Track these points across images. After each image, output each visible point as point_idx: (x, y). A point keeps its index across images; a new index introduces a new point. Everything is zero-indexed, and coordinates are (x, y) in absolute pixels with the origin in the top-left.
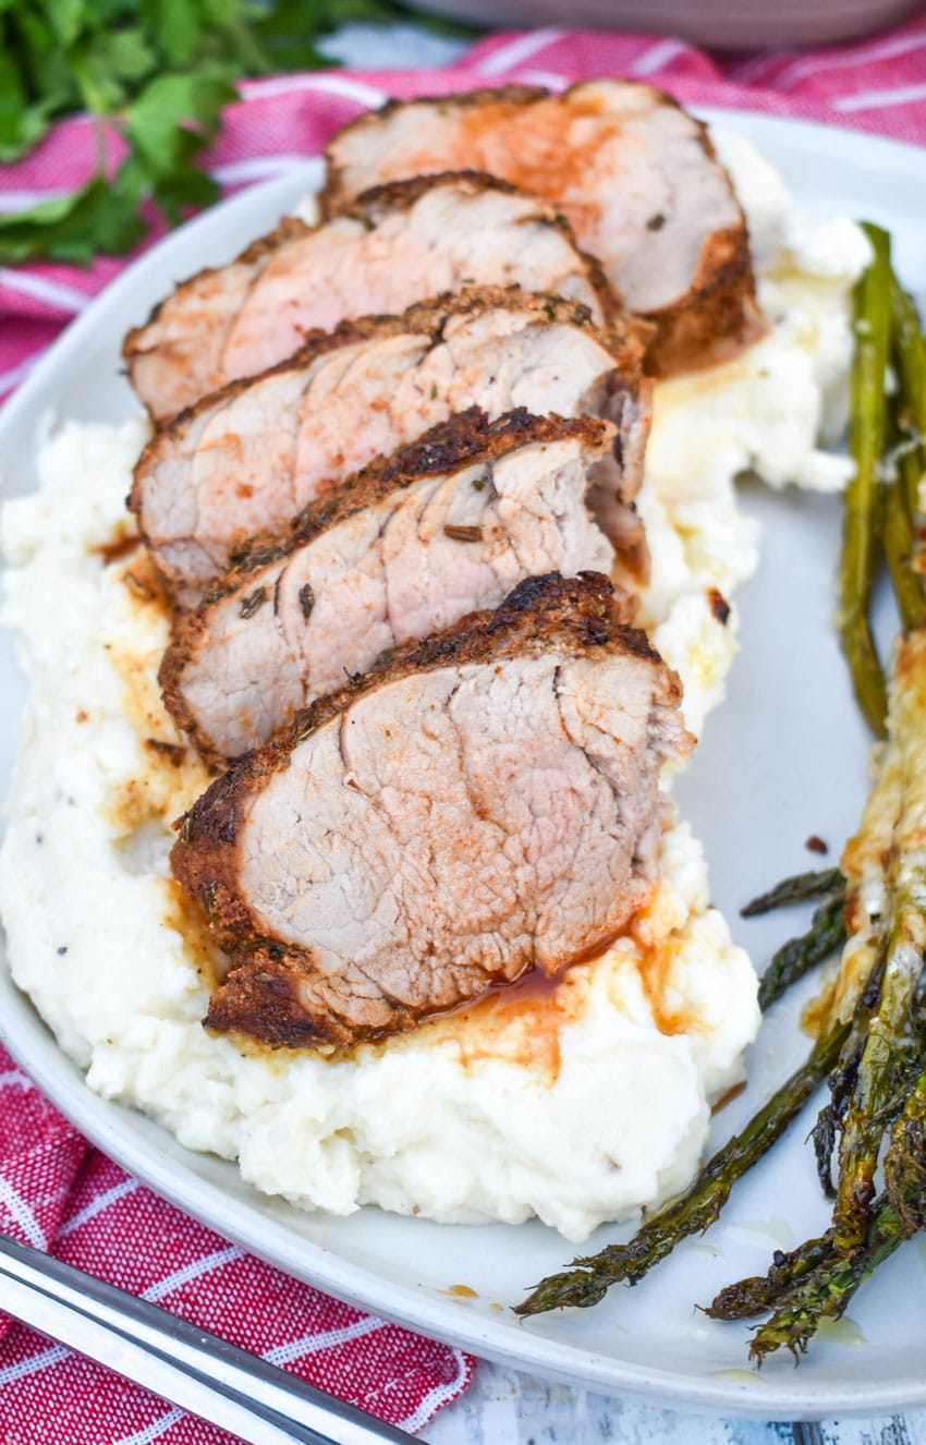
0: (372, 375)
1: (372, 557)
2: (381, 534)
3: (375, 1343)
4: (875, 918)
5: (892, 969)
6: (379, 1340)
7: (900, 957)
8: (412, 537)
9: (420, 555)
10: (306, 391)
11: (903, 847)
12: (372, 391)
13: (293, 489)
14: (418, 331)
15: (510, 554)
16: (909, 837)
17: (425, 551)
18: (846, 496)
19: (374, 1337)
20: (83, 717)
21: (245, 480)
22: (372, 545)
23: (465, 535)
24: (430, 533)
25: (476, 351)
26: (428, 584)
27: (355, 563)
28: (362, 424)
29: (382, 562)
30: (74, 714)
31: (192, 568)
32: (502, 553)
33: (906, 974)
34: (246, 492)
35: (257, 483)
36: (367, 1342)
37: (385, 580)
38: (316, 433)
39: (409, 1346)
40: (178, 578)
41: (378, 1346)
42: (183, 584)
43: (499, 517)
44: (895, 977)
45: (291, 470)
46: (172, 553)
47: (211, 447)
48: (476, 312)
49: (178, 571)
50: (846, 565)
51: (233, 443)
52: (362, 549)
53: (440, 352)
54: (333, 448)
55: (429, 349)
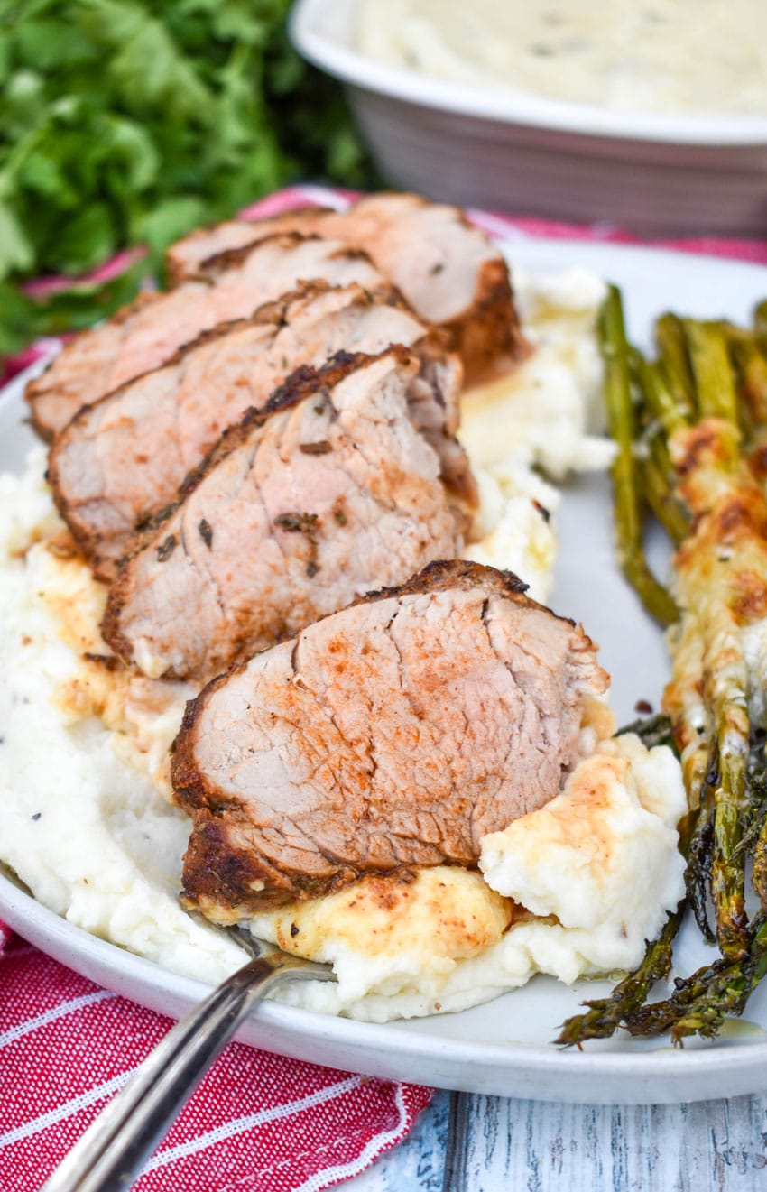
0: (233, 360)
1: (249, 486)
2: (251, 467)
3: (327, 1111)
4: (700, 730)
5: (725, 750)
6: (331, 1109)
7: (730, 743)
8: (276, 461)
9: (287, 474)
10: (181, 381)
11: (713, 668)
12: (234, 372)
13: (181, 455)
14: (265, 322)
15: (357, 454)
16: (716, 660)
17: (289, 469)
18: (611, 472)
19: (327, 1106)
20: (27, 641)
21: (140, 450)
22: (246, 478)
23: (318, 449)
24: (290, 453)
25: (315, 327)
26: (297, 495)
27: (236, 494)
28: (230, 397)
29: (258, 487)
30: (19, 640)
31: (106, 522)
32: (351, 455)
33: (736, 753)
34: (142, 460)
35: (150, 452)
36: (320, 1110)
37: (263, 502)
38: (193, 408)
39: (357, 1115)
40: (94, 533)
41: (330, 1114)
42: (99, 538)
43: (342, 427)
44: (728, 757)
45: (174, 437)
46: (87, 512)
47: (110, 428)
48: (310, 295)
49: (94, 527)
50: (620, 517)
51: (128, 423)
52: (239, 482)
53: (285, 333)
54: (208, 419)
55: (274, 335)
